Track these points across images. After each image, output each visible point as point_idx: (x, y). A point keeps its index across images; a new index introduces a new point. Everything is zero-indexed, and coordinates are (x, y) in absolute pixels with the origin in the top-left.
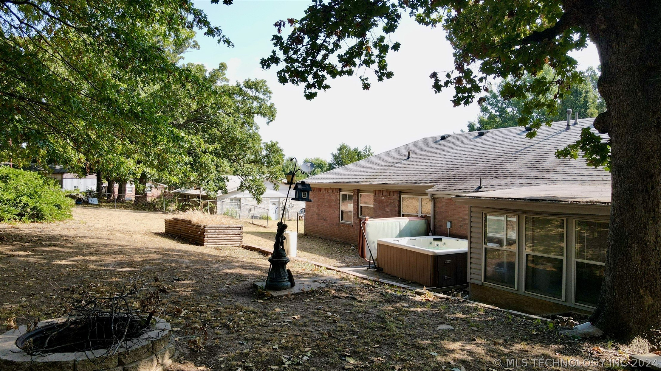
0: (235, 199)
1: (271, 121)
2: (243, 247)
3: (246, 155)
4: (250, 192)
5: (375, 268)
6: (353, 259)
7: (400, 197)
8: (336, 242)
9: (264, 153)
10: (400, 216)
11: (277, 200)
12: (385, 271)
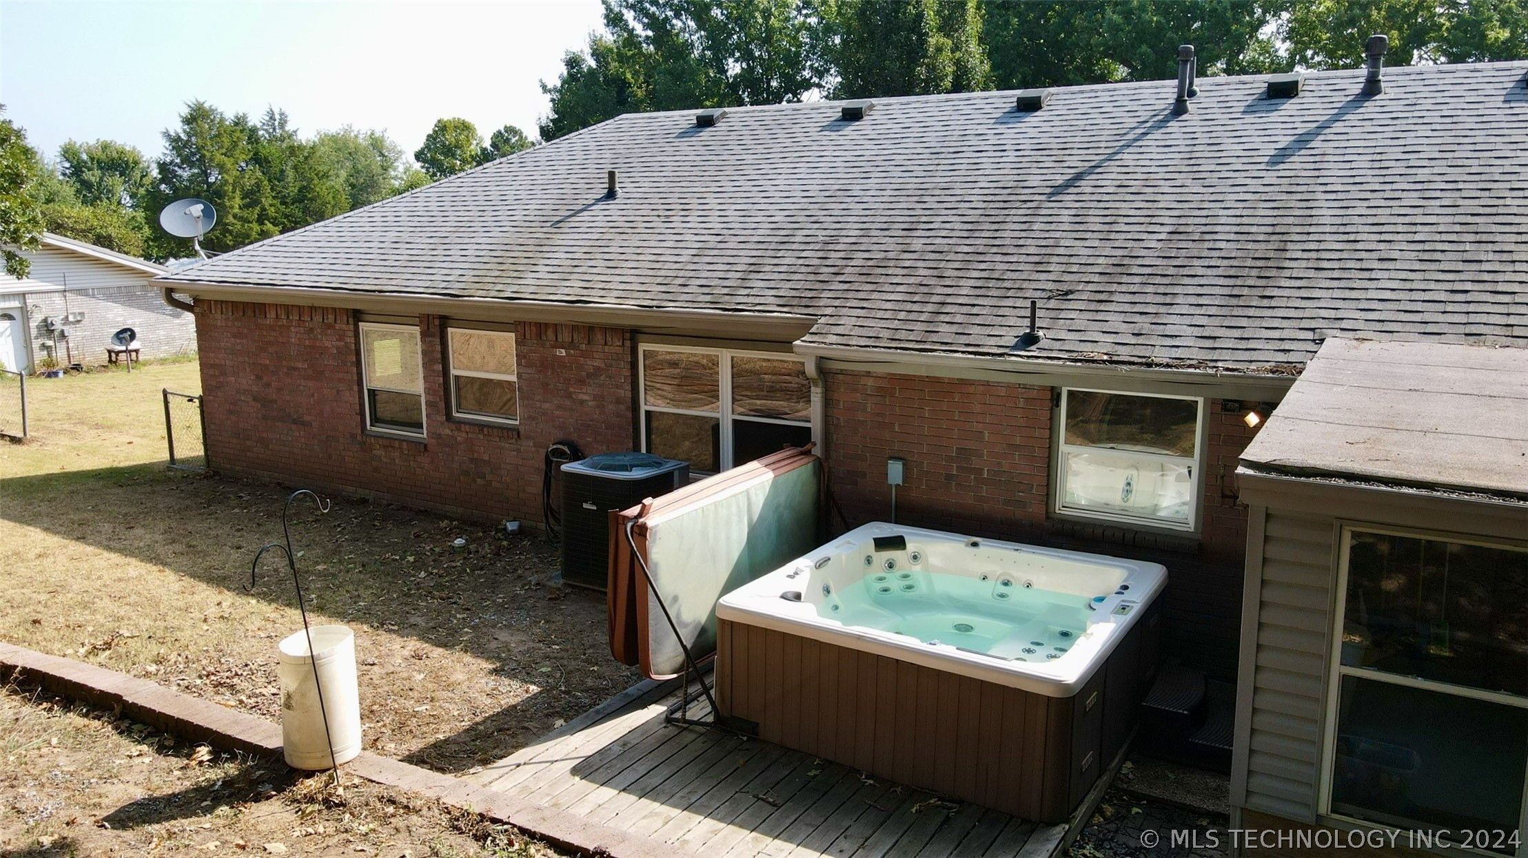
7: (633, 351)
12: (770, 734)
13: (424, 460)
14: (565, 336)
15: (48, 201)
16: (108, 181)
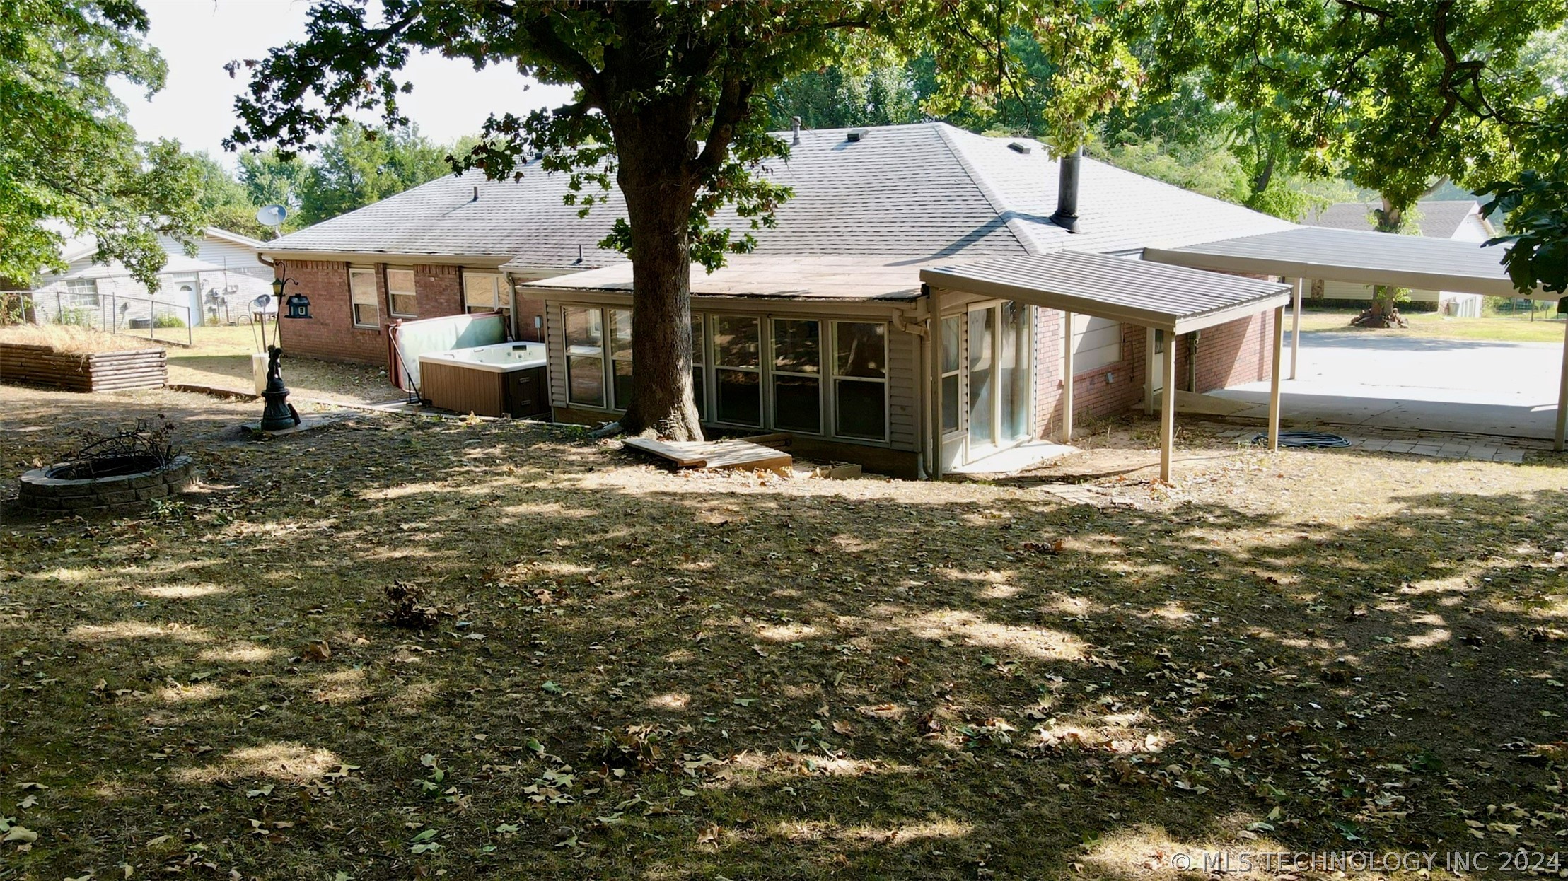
0: (81, 281)
1: (156, 90)
2: (172, 387)
3: (102, 176)
4: (128, 265)
5: (419, 401)
6: (385, 391)
7: (461, 277)
8: (351, 366)
9: (148, 168)
10: (463, 312)
11: (192, 279)
12: (435, 403)
13: (379, 339)
14: (433, 271)
15: (226, 203)
16: (277, 183)
